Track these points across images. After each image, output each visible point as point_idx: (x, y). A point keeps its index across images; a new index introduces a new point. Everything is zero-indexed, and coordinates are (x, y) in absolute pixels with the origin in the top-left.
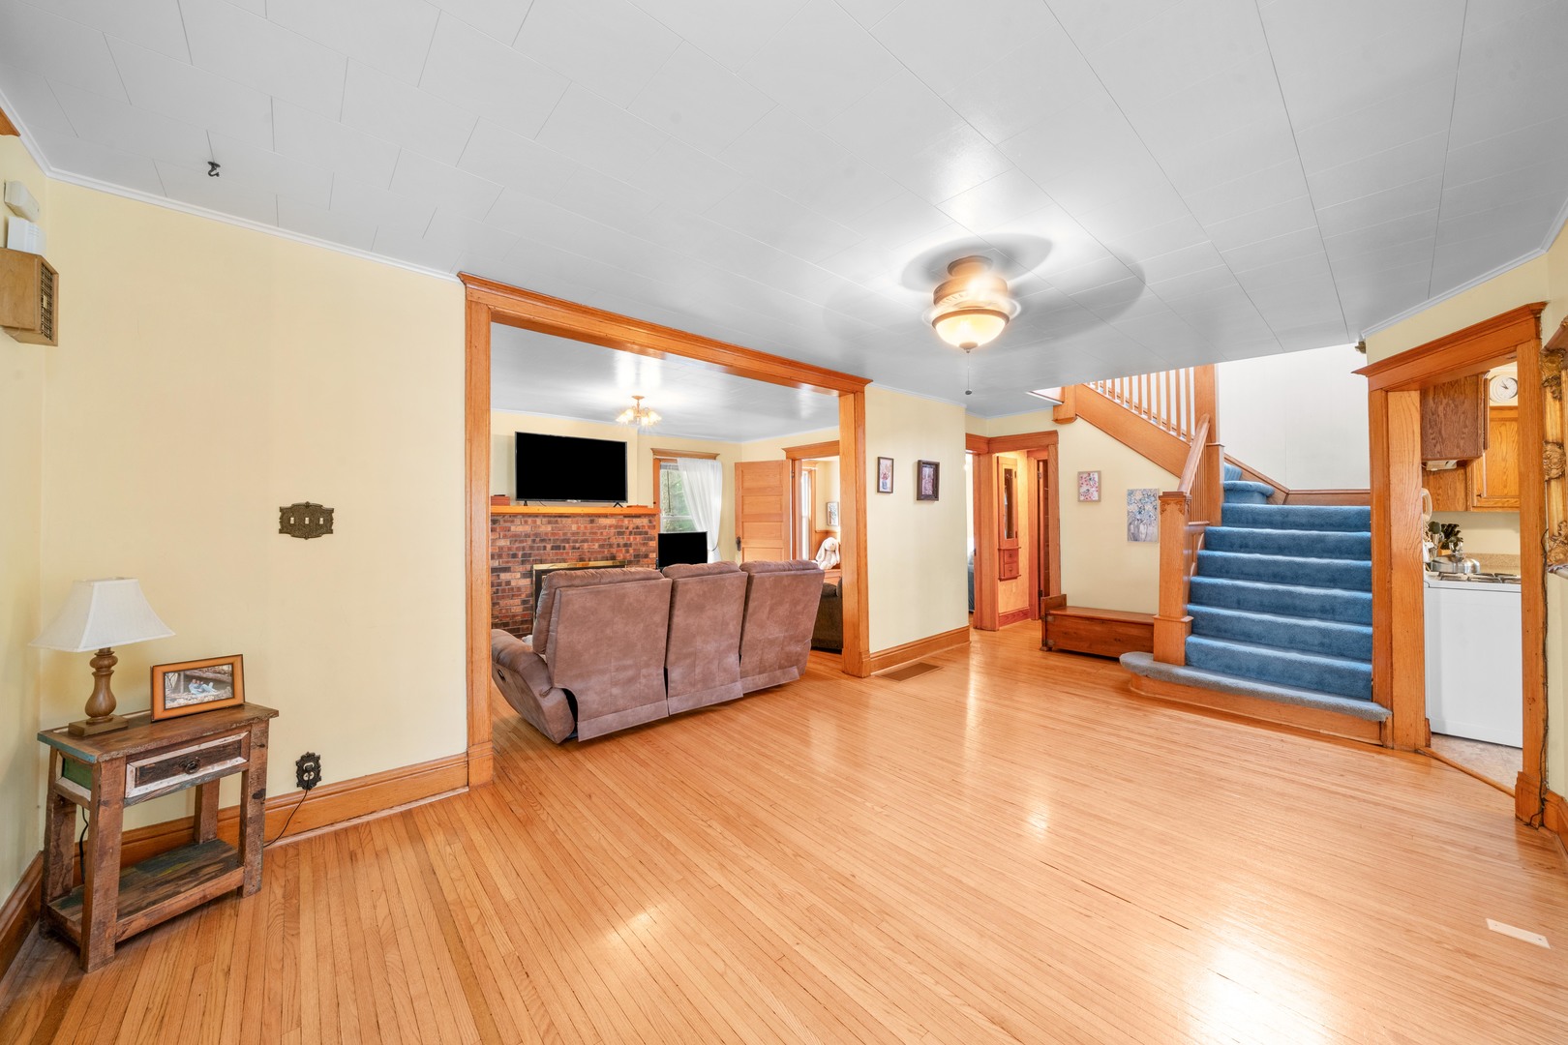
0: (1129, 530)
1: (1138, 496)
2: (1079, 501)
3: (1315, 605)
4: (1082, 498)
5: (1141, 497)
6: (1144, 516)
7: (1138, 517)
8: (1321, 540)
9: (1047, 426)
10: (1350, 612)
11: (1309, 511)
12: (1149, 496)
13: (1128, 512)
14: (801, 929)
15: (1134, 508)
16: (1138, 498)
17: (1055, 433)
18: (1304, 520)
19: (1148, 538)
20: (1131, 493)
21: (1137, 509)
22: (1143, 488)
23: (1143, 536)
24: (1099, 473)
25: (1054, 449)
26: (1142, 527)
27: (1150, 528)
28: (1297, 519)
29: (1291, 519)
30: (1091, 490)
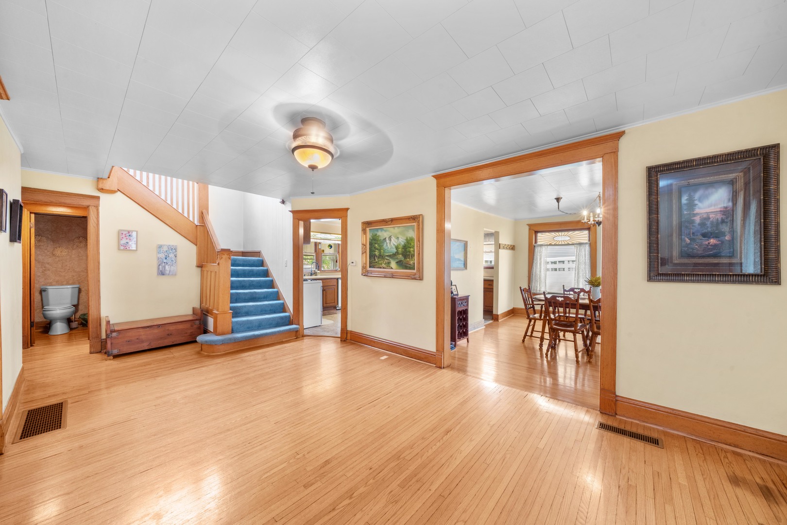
0: (158, 269)
1: (165, 249)
2: (119, 249)
3: (262, 296)
4: (122, 248)
5: (167, 249)
6: (169, 260)
7: (165, 261)
8: (252, 271)
9: (90, 191)
10: (271, 297)
11: (243, 259)
12: (172, 249)
13: (158, 258)
14: (419, 490)
15: (162, 256)
16: (165, 250)
17: (98, 198)
18: (241, 263)
19: (171, 273)
20: (160, 247)
21: (164, 256)
22: (168, 244)
23: (168, 272)
24: (137, 232)
25: (95, 210)
26: (167, 267)
27: (172, 267)
28: (239, 262)
29: (237, 262)
30: (130, 243)
